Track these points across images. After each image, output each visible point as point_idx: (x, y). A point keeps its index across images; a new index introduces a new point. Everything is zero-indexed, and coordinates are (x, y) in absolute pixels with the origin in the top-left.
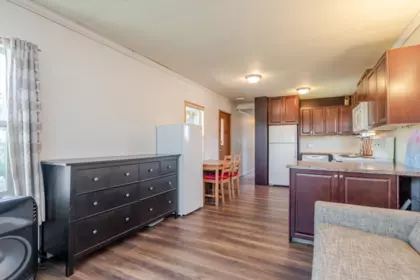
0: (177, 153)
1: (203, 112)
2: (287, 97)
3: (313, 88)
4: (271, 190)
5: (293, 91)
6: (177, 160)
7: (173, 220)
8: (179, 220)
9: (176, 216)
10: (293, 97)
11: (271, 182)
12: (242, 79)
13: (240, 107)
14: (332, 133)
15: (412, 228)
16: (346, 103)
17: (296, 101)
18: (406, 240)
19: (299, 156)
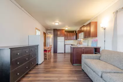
0: (38, 44)
1: (40, 32)
2: (62, 30)
3: (69, 28)
4: (58, 54)
5: (64, 28)
6: (38, 46)
7: (37, 66)
8: (39, 65)
9: (38, 64)
10: (63, 30)
11: (58, 52)
12: (53, 23)
13: (48, 31)
14: (72, 39)
15: (100, 57)
16: (74, 32)
17: (64, 31)
18: (100, 59)
19: (65, 45)
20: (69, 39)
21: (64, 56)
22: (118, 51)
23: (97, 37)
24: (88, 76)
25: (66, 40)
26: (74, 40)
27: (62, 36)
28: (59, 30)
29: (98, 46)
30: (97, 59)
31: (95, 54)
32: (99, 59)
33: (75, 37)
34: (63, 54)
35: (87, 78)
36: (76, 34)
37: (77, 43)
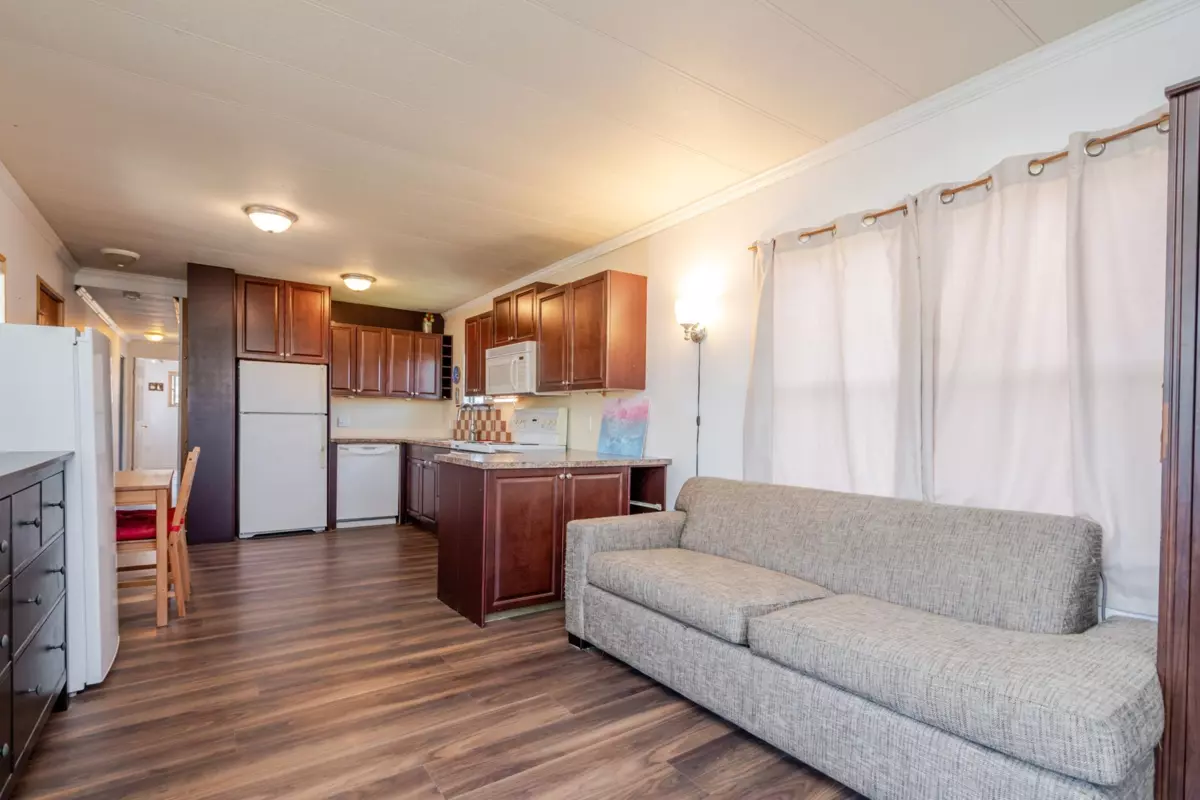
2: (298, 286)
3: (383, 282)
5: (331, 278)
11: (247, 528)
12: (230, 210)
13: (87, 277)
14: (400, 394)
15: (682, 530)
16: (427, 327)
17: (324, 303)
18: (679, 547)
19: (332, 447)
20: (368, 393)
21: (318, 566)
22: (777, 480)
23: (641, 386)
24: (635, 672)
25: (344, 392)
26: (421, 397)
27: (302, 357)
28: (266, 285)
29: (652, 454)
30: (668, 546)
31: (636, 510)
32: (677, 541)
33: (428, 373)
34: (318, 544)
35: (634, 682)
36: (438, 340)
37: (451, 426)
